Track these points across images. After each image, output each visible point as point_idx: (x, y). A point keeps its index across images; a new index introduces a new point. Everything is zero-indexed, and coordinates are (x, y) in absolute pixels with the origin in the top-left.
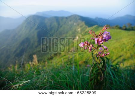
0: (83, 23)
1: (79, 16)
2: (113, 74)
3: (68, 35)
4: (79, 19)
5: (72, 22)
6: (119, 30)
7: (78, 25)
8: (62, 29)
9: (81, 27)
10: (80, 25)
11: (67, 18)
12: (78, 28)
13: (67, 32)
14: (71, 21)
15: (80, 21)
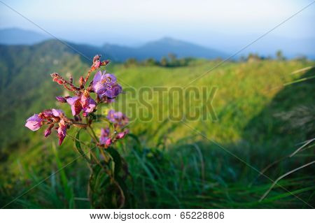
0: (77, 58)
1: (63, 42)
2: (152, 171)
3: (41, 91)
4: (65, 50)
5: (48, 58)
6: (155, 69)
7: (65, 64)
8: (21, 76)
9: (72, 67)
10: (69, 64)
11: (32, 48)
12: (66, 72)
13: (38, 85)
14: (44, 54)
15: (67, 55)
